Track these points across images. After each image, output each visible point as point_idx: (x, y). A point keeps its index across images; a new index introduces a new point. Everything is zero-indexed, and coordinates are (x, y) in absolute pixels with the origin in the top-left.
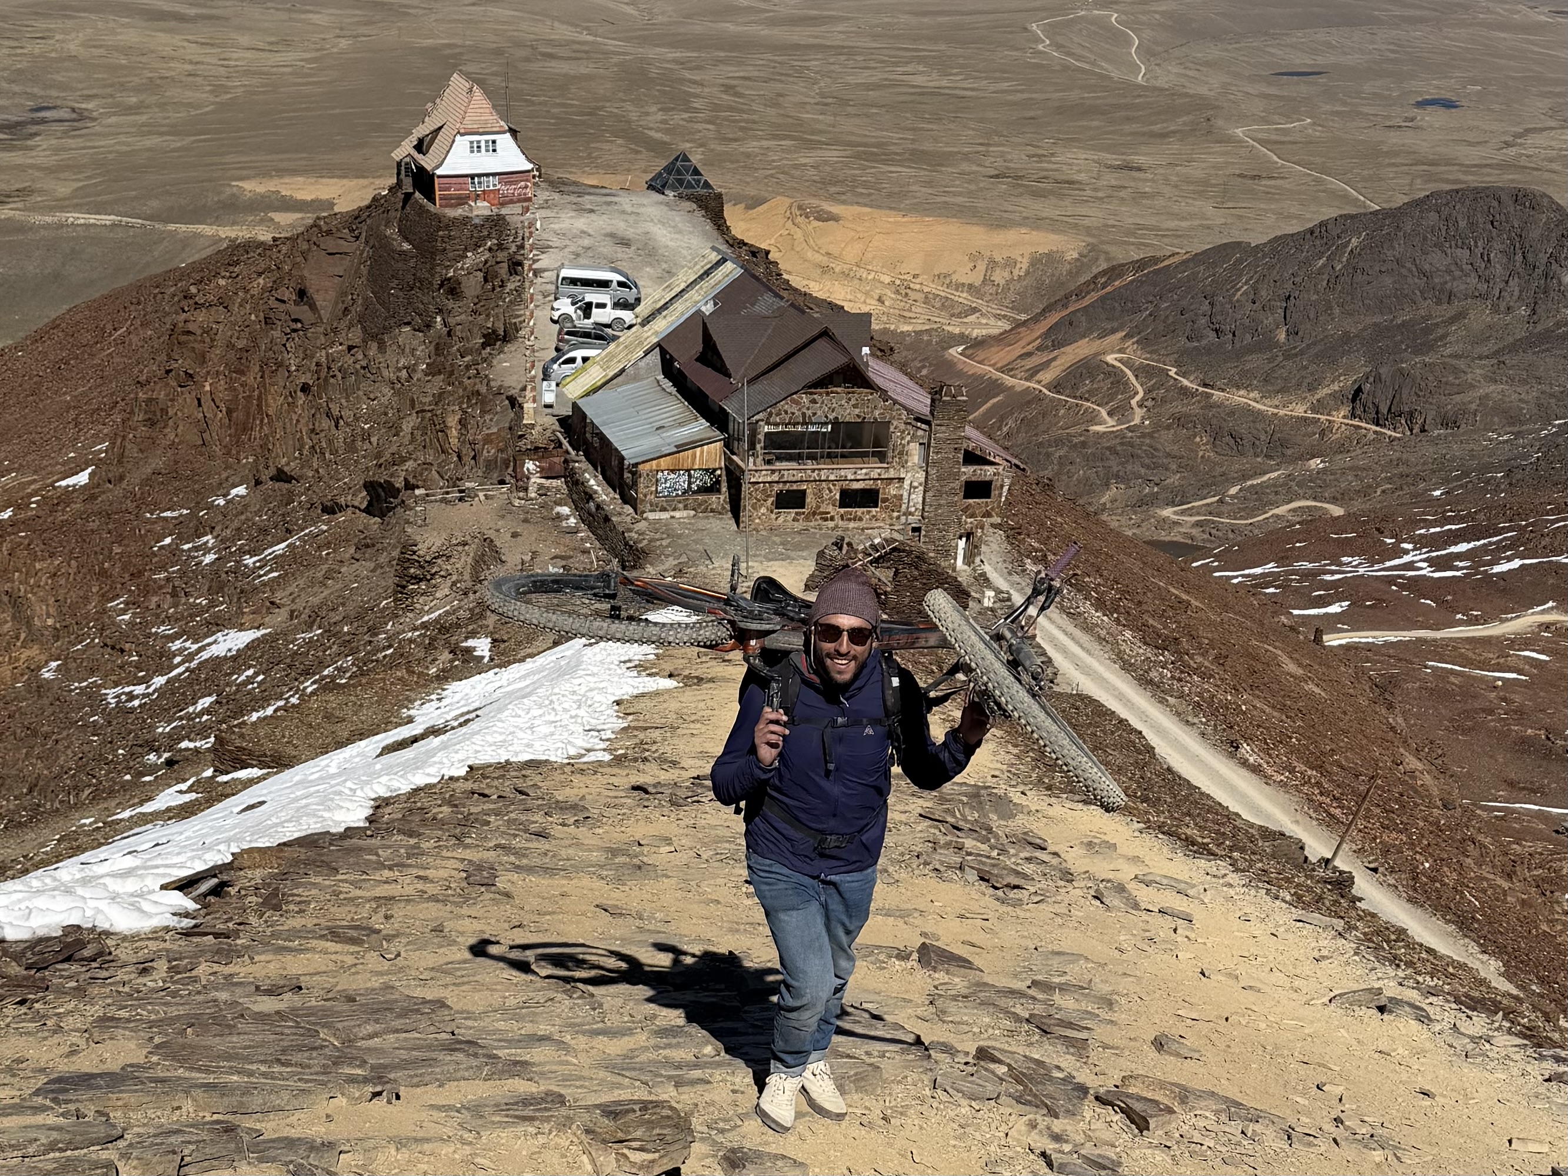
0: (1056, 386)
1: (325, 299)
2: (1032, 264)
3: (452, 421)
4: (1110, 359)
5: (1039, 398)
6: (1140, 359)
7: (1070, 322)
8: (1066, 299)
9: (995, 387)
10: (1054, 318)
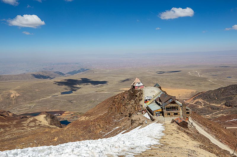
0: (195, 104)
1: (126, 98)
2: (191, 93)
3: (136, 108)
4: (200, 101)
5: (193, 105)
6: (203, 101)
7: (195, 98)
8: (195, 96)
9: (189, 104)
10: (194, 97)
